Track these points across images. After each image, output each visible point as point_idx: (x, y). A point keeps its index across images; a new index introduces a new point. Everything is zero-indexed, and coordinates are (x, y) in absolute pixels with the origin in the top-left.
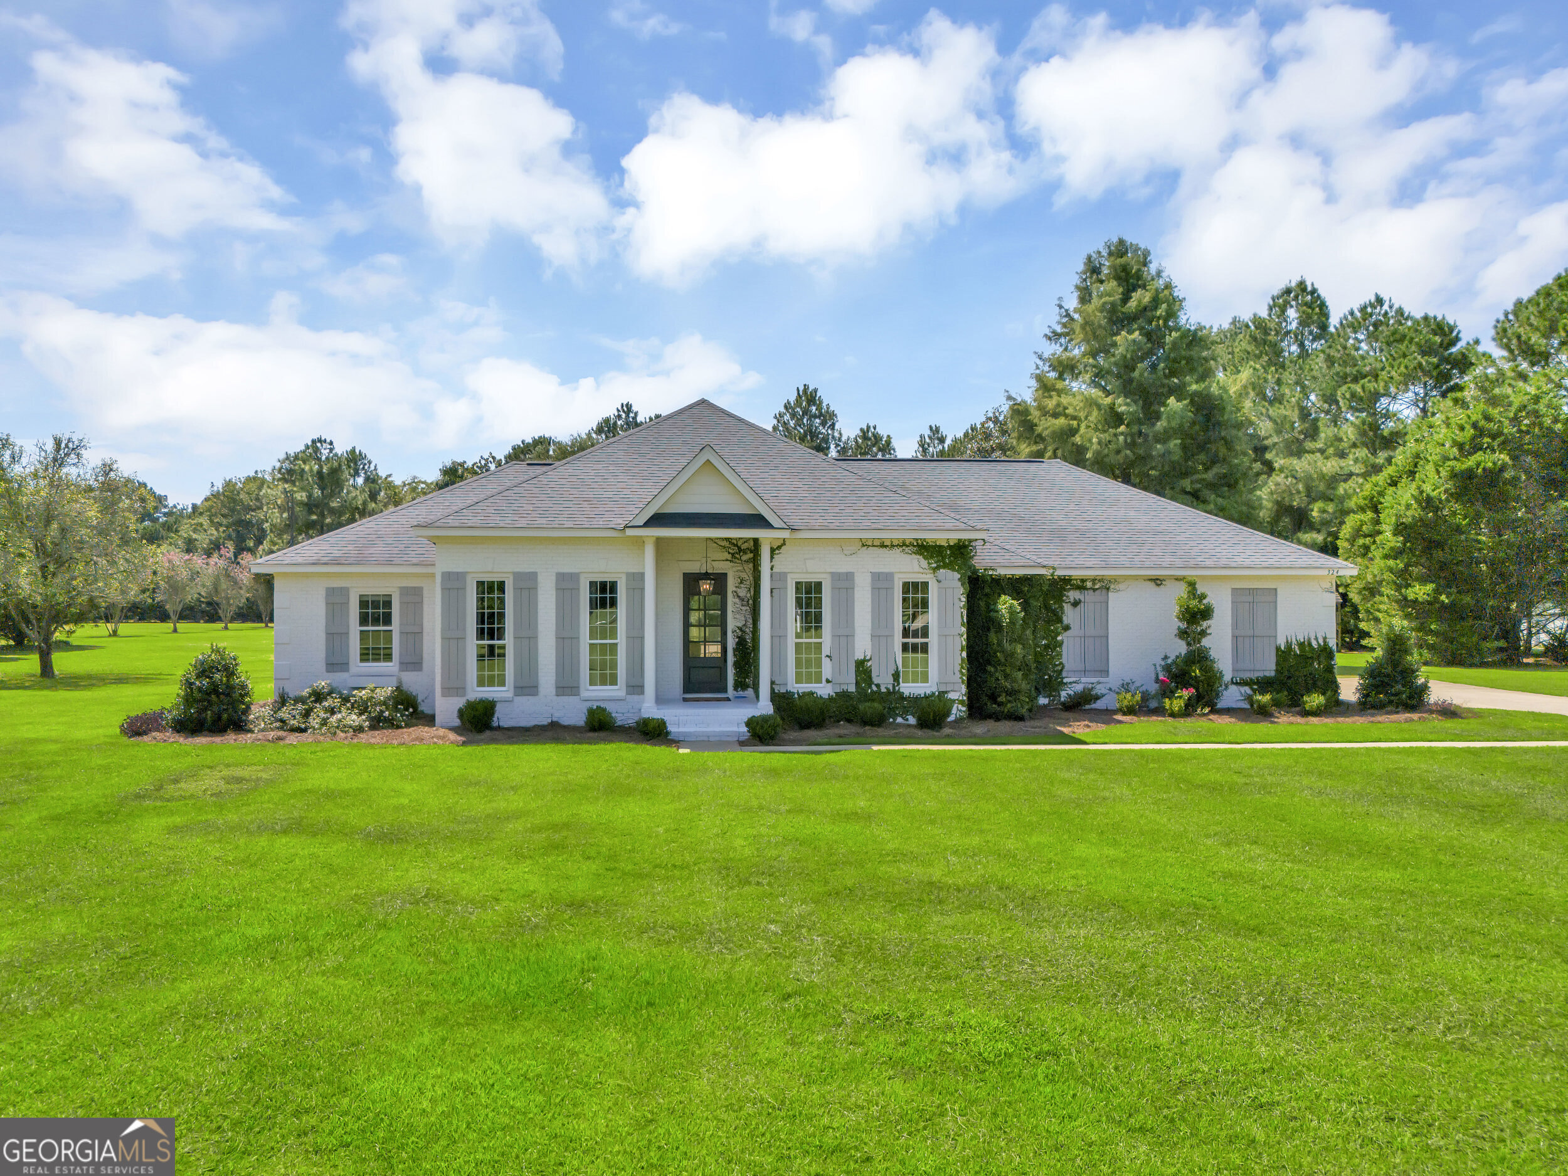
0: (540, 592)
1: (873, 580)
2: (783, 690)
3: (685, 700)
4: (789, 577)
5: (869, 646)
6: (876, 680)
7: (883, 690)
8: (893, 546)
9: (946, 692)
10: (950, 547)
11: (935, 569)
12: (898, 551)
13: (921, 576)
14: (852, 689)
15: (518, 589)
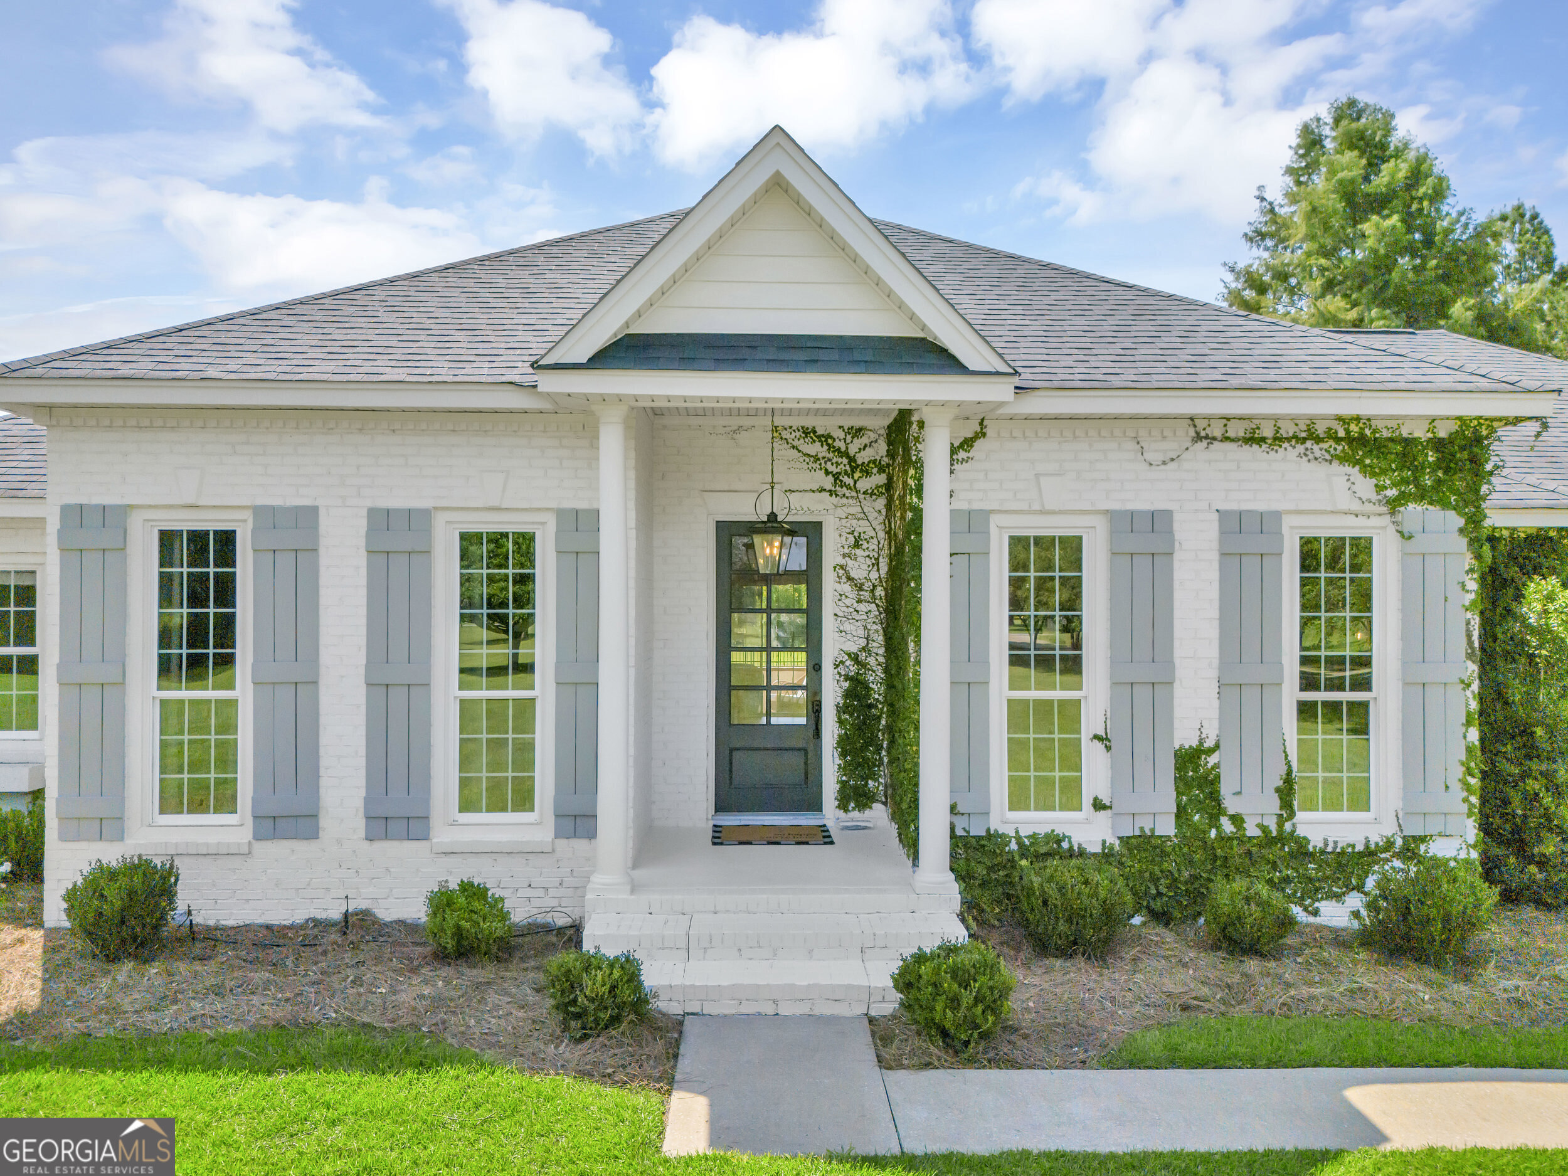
0: (324, 559)
1: (1223, 532)
2: (977, 831)
3: (719, 837)
4: (995, 521)
5: (1214, 714)
6: (1231, 805)
7: (1252, 830)
8: (1278, 439)
9: (1423, 839)
10: (1438, 444)
11: (1394, 505)
12: (1290, 453)
13: (1351, 521)
14: (1167, 827)
15: (265, 552)
